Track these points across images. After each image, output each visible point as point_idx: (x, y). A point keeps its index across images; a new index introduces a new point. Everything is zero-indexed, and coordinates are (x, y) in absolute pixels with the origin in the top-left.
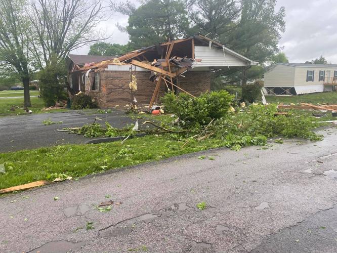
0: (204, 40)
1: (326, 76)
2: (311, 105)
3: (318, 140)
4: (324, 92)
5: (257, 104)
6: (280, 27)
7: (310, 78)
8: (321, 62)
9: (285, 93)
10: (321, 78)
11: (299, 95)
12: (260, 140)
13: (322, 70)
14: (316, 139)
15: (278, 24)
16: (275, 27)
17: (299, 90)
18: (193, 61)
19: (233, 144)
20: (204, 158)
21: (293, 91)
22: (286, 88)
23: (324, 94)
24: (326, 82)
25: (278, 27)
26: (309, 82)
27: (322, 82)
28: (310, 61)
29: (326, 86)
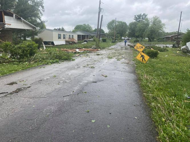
0: (10, 13)
1: (66, 37)
2: (65, 49)
3: (74, 60)
4: (66, 44)
5: (42, 49)
6: (41, 8)
7: (59, 38)
8: (63, 30)
9: (49, 44)
10: (64, 38)
11: (56, 45)
12: (57, 61)
13: (64, 34)
14: (73, 60)
15: (40, 7)
16: (39, 8)
17: (56, 43)
18: (5, 24)
19: (48, 63)
20: (41, 68)
21: (53, 43)
22: (49, 42)
23: (66, 45)
24: (66, 40)
25: (40, 8)
26: (59, 39)
27: (64, 39)
28: (56, 28)
29: (66, 41)
